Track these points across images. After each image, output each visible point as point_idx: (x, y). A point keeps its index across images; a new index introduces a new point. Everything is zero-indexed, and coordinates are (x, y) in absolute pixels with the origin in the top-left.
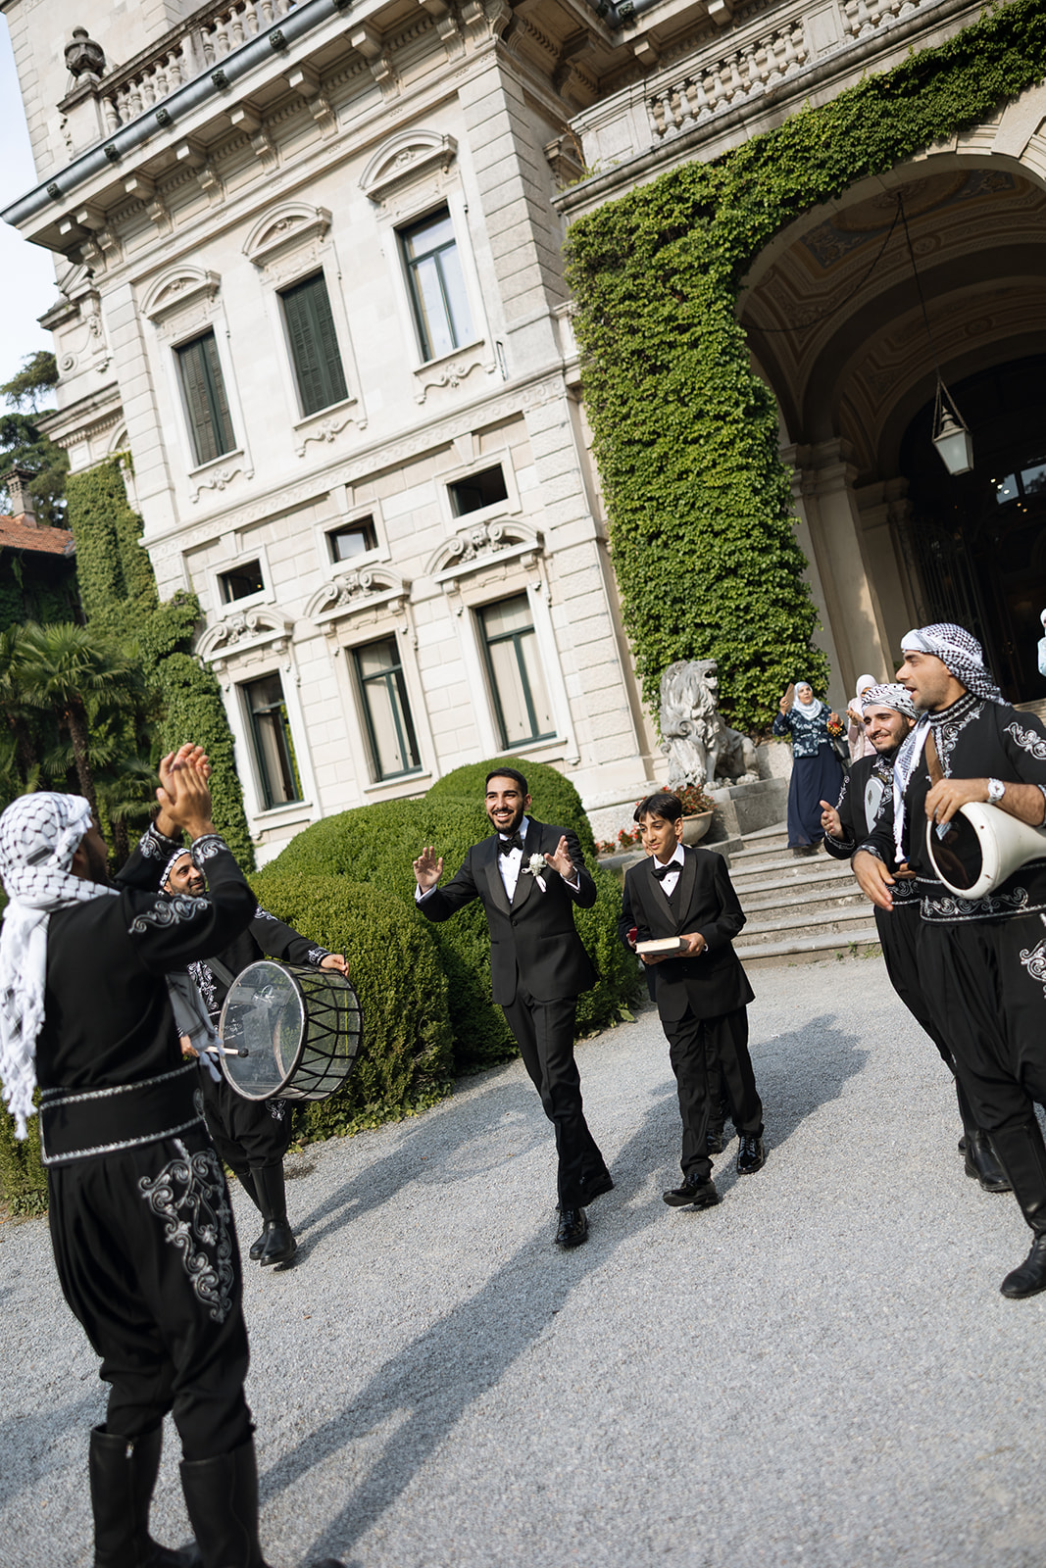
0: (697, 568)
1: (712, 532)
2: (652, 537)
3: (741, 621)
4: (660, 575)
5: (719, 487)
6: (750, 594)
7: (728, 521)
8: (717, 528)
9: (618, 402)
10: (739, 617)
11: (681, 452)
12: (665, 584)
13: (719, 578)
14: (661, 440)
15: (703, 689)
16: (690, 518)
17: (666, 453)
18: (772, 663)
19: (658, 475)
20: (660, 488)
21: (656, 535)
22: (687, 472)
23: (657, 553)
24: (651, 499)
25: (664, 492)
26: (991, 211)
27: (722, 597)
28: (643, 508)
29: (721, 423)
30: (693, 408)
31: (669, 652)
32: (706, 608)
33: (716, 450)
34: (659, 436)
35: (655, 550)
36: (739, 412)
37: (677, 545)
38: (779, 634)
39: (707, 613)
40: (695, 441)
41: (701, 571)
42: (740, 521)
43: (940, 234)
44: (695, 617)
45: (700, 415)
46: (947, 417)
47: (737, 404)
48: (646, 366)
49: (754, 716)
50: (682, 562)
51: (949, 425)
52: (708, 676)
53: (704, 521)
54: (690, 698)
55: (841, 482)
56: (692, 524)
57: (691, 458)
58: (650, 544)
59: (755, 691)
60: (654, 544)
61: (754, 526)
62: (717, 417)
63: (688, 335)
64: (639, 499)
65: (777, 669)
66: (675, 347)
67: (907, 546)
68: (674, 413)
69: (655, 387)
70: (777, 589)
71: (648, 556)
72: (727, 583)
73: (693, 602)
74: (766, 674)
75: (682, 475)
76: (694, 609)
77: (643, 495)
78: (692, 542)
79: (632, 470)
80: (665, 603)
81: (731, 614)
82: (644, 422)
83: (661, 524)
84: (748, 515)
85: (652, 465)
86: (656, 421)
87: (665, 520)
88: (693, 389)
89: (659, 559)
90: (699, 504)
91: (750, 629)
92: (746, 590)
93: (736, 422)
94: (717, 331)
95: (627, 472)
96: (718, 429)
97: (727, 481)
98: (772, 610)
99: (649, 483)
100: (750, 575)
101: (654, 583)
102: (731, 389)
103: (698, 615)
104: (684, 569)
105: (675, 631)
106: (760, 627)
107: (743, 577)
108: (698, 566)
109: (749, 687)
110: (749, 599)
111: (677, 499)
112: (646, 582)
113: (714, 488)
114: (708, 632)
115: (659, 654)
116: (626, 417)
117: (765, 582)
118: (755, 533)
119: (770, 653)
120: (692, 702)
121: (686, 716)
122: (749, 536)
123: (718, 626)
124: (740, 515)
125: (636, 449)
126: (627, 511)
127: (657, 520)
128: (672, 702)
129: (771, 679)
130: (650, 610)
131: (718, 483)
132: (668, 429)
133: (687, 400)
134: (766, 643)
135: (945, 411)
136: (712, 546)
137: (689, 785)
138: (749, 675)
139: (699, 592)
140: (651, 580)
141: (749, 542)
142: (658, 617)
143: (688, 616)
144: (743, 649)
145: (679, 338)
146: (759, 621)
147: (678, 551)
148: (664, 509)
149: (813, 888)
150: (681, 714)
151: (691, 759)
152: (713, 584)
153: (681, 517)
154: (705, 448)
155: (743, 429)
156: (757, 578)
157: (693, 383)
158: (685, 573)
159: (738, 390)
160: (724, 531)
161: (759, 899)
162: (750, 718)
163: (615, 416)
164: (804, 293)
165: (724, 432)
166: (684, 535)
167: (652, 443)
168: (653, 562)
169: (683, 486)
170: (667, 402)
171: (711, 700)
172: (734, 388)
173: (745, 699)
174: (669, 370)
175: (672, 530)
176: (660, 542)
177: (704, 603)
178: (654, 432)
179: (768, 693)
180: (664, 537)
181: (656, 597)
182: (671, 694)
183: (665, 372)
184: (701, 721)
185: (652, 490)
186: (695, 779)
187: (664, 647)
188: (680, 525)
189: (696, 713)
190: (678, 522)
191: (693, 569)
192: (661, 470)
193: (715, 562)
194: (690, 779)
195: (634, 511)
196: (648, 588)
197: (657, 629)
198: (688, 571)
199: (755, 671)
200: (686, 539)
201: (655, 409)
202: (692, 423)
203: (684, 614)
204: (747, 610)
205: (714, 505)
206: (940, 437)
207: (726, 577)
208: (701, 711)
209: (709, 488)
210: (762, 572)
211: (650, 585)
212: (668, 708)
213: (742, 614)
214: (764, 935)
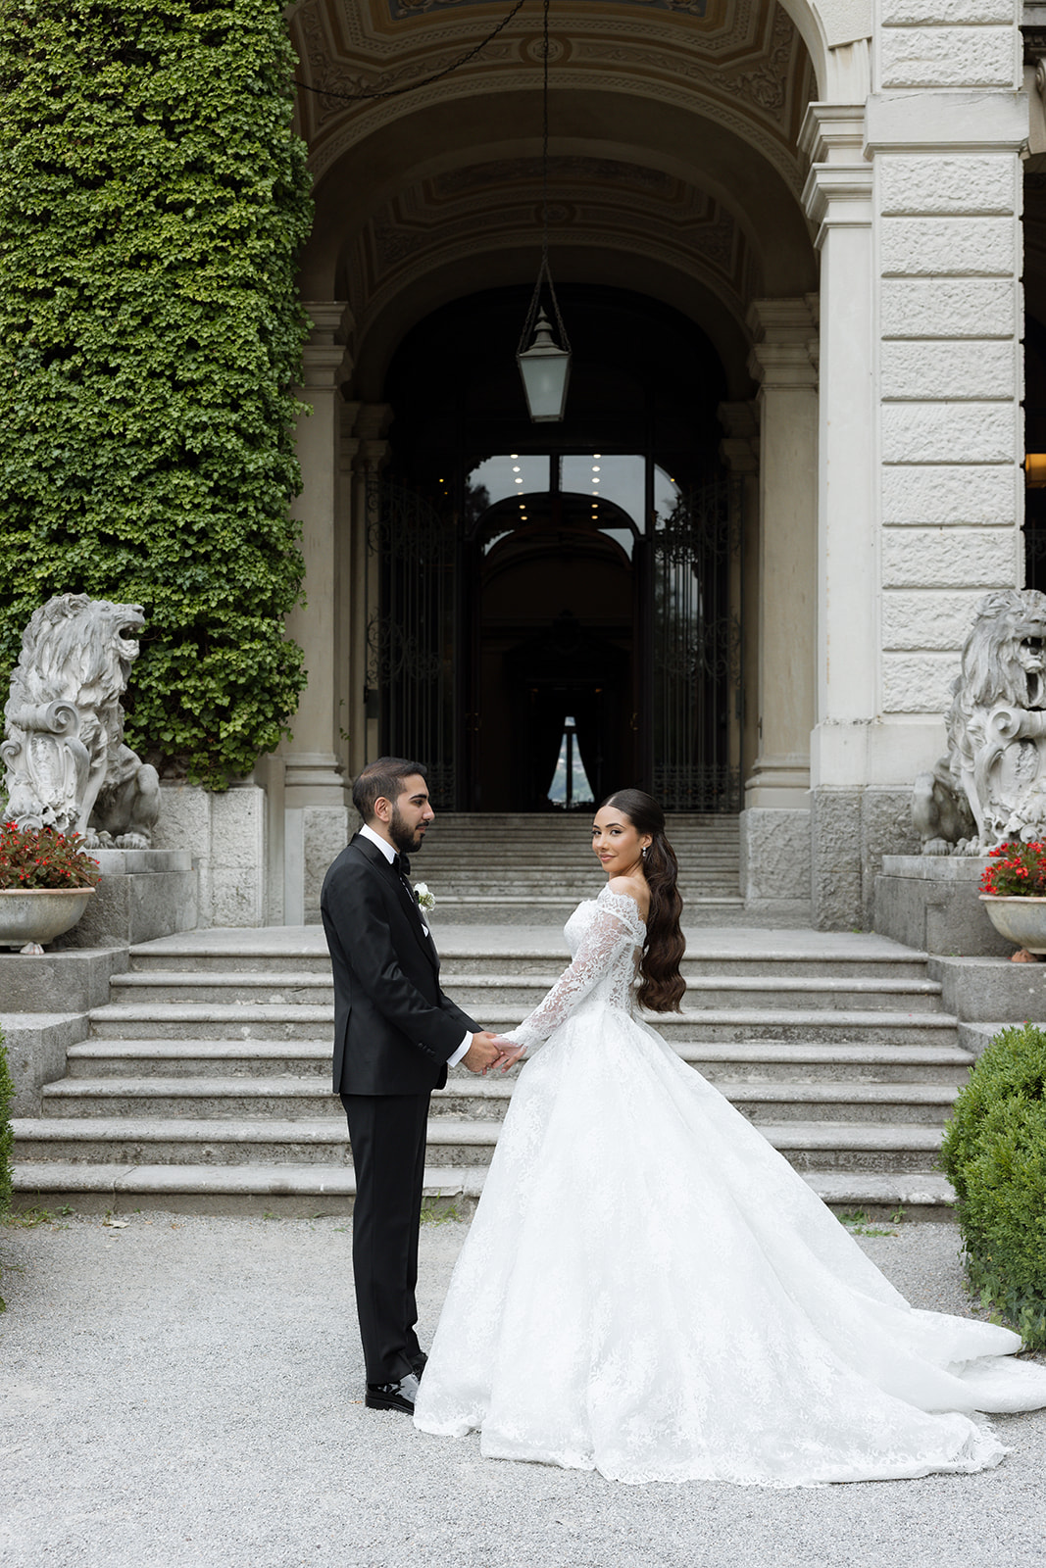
0: (129, 436)
1: (171, 378)
2: (53, 354)
3: (188, 554)
4: (53, 427)
5: (202, 303)
6: (215, 510)
7: (205, 369)
8: (183, 375)
9: (47, 86)
10: (186, 545)
11: (145, 222)
12: (61, 446)
13: (164, 465)
14: (115, 184)
15: (110, 656)
16: (139, 342)
17: (118, 212)
18: (224, 642)
19: (93, 246)
20: (92, 270)
21: (62, 352)
22: (152, 257)
23: (59, 385)
24: (68, 283)
25: (97, 279)
26: (658, 37)
27: (164, 500)
28: (49, 294)
29: (229, 193)
30: (189, 151)
31: (40, 573)
32: (131, 512)
33: (211, 236)
34: (111, 176)
35: (52, 377)
36: (264, 186)
37: (100, 382)
38: (248, 594)
39: (129, 521)
40: (178, 208)
41: (135, 443)
42: (226, 376)
43: (573, 41)
44: (103, 523)
45: (196, 167)
46: (543, 325)
47: (263, 172)
48: (116, 43)
49: (165, 729)
50: (103, 415)
51: (543, 339)
52: (124, 634)
53: (160, 356)
54: (86, 666)
55: (328, 378)
56: (138, 352)
57: (165, 234)
58: (46, 365)
59: (180, 686)
60: (54, 366)
61: (250, 392)
62: (226, 181)
63: (208, 16)
64: (45, 275)
65: (232, 655)
66: (176, 31)
67: (374, 517)
68: (151, 144)
69: (126, 87)
70: (262, 516)
71: (40, 385)
72: (178, 478)
73: (106, 494)
74: (208, 660)
75: (141, 260)
76: (107, 507)
77: (55, 270)
78: (130, 385)
79: (45, 219)
80: (52, 481)
81: (172, 535)
82: (88, 141)
83: (78, 334)
84: (243, 370)
85: (85, 222)
86: (113, 147)
87: (91, 331)
88: (195, 116)
89: (60, 397)
90: (160, 322)
91: (200, 573)
92: (209, 500)
93: (253, 199)
94: (259, 33)
95: (34, 219)
96: (223, 202)
97: (220, 297)
98: (245, 550)
99: (73, 254)
100: (223, 475)
101: (38, 438)
102: (261, 140)
103: (109, 520)
104: (104, 429)
105: (60, 537)
106: (218, 574)
107: (208, 476)
108: (134, 431)
109: (173, 675)
110: (212, 518)
111: (120, 299)
112: (22, 432)
113: (194, 302)
114: (123, 556)
115: (15, 570)
116: (58, 119)
117: (245, 497)
118: (249, 405)
119: (224, 625)
120: (86, 675)
121: (69, 698)
122: (235, 407)
123: (142, 550)
124: (229, 366)
125: (64, 183)
126: (15, 290)
127: (72, 324)
128: (45, 666)
129: (211, 672)
130: (19, 485)
131: (202, 296)
132: (131, 169)
133: (178, 130)
134: (223, 604)
135: (542, 314)
136: (166, 405)
137: (48, 828)
138: (178, 653)
139: (123, 480)
140: (34, 430)
141: (234, 417)
142: (33, 502)
143: (89, 517)
144: (179, 603)
145: (188, 15)
146: (219, 561)
147: (99, 393)
148: (90, 309)
149: (287, 1069)
150: (60, 692)
151: (59, 781)
152: (150, 472)
153: (121, 333)
154: (194, 227)
155: (265, 217)
156: (233, 485)
157: (197, 105)
158: (103, 436)
159: (271, 148)
160: (192, 384)
161: (179, 1075)
162: (158, 730)
163: (35, 110)
164: (350, 45)
165: (234, 210)
166: (118, 368)
167: (93, 184)
168: (46, 399)
169: (136, 280)
170: (141, 122)
171: (119, 683)
172: (267, 144)
173: (160, 695)
174: (157, 67)
175: (95, 353)
176: (67, 366)
177: (126, 502)
178: (103, 165)
179: (204, 693)
180: (78, 360)
181: (37, 466)
182: (48, 651)
183: (149, 67)
184: (91, 716)
185: (78, 267)
186: (59, 819)
187: (30, 563)
188: (114, 349)
189: (89, 697)
190: (111, 342)
191: (122, 435)
192: (100, 237)
193: (164, 433)
194: (50, 818)
195: (31, 295)
196: (23, 444)
197: (22, 525)
198: (110, 435)
199: (188, 650)
200: (121, 377)
201: (116, 125)
202: (181, 174)
203: (83, 511)
204: (203, 535)
205: (189, 332)
206: (529, 353)
207: (179, 466)
208: (94, 696)
209: (185, 300)
210: (245, 477)
211: (31, 441)
212: (33, 674)
213: (192, 541)
214: (208, 1148)
